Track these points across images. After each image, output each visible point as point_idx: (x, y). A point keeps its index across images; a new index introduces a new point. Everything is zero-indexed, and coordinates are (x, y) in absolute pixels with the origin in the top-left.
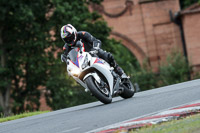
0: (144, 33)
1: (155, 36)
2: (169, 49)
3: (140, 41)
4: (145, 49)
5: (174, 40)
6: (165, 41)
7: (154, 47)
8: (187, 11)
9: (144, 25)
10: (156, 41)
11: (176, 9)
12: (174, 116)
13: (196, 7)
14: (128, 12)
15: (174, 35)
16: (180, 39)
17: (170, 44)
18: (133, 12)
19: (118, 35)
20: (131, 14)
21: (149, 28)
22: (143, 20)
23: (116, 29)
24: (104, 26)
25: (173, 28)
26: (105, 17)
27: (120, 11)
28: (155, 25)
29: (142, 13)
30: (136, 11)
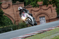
0: (14, 13)
1: (17, 14)
3: (13, 16)
4: (14, 18)
7: (17, 18)
8: (26, 7)
9: (14, 11)
10: (17, 16)
13: (29, 6)
18: (10, 7)
19: (6, 14)
22: (13, 10)
27: (7, 7)
28: (17, 11)
29: (13, 8)
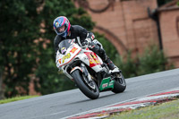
0: (125, 27)
1: (134, 30)
2: (146, 42)
3: (121, 34)
4: (125, 42)
5: (152, 34)
6: (143, 35)
7: (133, 40)
8: (163, 8)
9: (124, 20)
10: (135, 34)
11: (154, 6)
12: (151, 102)
13: (172, 5)
14: (110, 9)
15: (151, 29)
16: (156, 33)
17: (148, 37)
18: (115, 8)
19: (101, 29)
20: (113, 10)
21: (129, 23)
22: (123, 15)
23: (99, 23)
24: (89, 21)
25: (150, 23)
26: (89, 12)
27: (103, 7)
28: (134, 21)
29: (122, 9)
30: (117, 7)
